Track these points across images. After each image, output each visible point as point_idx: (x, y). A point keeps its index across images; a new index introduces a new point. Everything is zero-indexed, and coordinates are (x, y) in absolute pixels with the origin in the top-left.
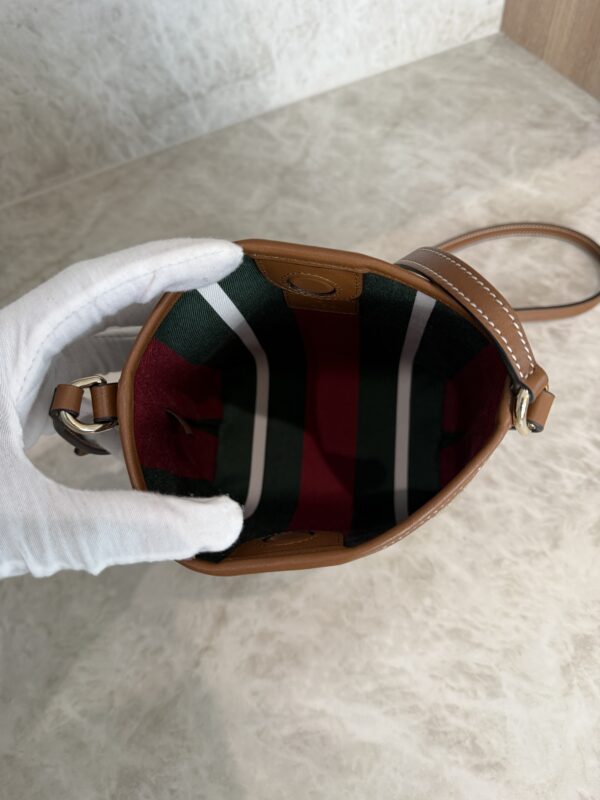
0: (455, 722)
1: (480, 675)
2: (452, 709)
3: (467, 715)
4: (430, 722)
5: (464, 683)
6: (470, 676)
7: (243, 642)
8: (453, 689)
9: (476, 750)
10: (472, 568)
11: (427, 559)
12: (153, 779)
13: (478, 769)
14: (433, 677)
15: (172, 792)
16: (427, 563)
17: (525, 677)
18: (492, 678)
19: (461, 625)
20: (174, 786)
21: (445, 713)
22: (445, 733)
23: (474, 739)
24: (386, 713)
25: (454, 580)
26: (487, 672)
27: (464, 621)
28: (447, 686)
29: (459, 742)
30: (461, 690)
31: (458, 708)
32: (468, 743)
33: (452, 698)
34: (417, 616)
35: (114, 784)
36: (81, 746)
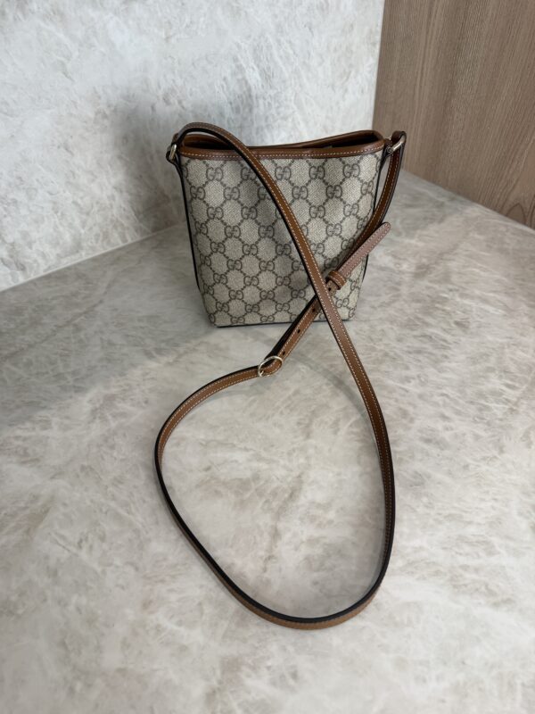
0: (469, 576)
1: (477, 542)
2: (465, 568)
3: (477, 570)
4: (452, 579)
5: (467, 549)
6: (470, 544)
7: (296, 549)
8: (461, 554)
9: (491, 593)
10: (449, 473)
11: (416, 472)
12: (250, 662)
13: (496, 605)
14: (444, 549)
15: (269, 668)
16: (417, 474)
17: (508, 537)
18: (486, 543)
19: (453, 512)
20: (269, 663)
21: (461, 571)
22: (466, 585)
23: (487, 586)
24: (418, 579)
25: (439, 483)
26: (481, 539)
27: (455, 508)
28: (457, 553)
29: (477, 590)
30: (467, 554)
31: (468, 566)
32: (483, 589)
33: (462, 560)
34: (421, 510)
35: (218, 672)
36: (183, 649)
